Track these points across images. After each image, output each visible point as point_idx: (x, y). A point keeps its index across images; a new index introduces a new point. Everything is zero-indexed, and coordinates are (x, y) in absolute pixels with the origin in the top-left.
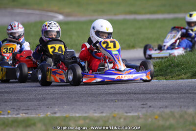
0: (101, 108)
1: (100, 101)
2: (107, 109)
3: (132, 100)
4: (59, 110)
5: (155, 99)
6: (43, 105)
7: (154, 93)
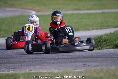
0: (59, 67)
1: (58, 63)
2: (62, 67)
3: (77, 62)
4: (34, 69)
5: (91, 61)
6: (24, 65)
7: (91, 58)
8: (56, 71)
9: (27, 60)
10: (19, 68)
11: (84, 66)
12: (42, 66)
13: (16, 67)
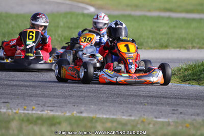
0: (129, 111)
1: (129, 103)
2: (136, 112)
3: (162, 104)
4: (86, 110)
5: (186, 105)
6: (69, 103)
7: (186, 99)
8: (124, 117)
9: (75, 94)
10: (60, 107)
11: (174, 114)
12: (101, 107)
13: (56, 105)
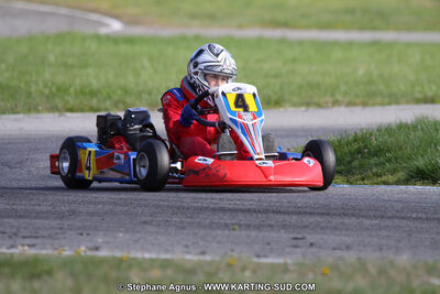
0: (201, 243)
1: (200, 225)
2: (214, 244)
3: (271, 226)
4: (107, 243)
5: (322, 228)
6: (70, 228)
7: (323, 214)
8: (188, 257)
10: (50, 237)
11: (296, 247)
12: (139, 235)
13: (41, 233)
